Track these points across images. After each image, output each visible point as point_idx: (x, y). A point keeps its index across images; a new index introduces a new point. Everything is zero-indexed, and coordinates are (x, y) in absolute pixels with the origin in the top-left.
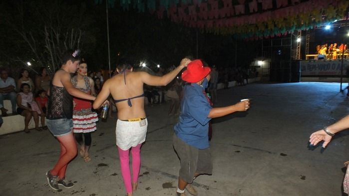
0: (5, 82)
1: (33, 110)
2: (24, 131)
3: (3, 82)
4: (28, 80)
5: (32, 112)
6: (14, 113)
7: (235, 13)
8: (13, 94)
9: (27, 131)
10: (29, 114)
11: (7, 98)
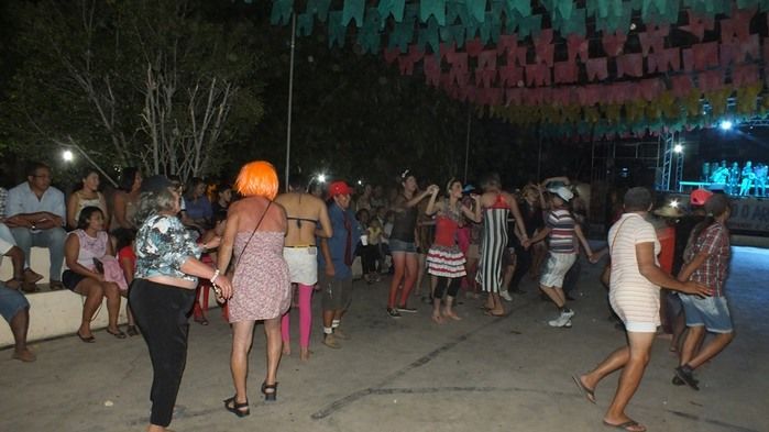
0: (39, 198)
1: (108, 278)
2: (78, 334)
3: (33, 197)
4: (97, 198)
5: (104, 285)
6: (54, 286)
7: (553, 79)
8: (58, 235)
9: (85, 335)
10: (98, 290)
11: (40, 242)
